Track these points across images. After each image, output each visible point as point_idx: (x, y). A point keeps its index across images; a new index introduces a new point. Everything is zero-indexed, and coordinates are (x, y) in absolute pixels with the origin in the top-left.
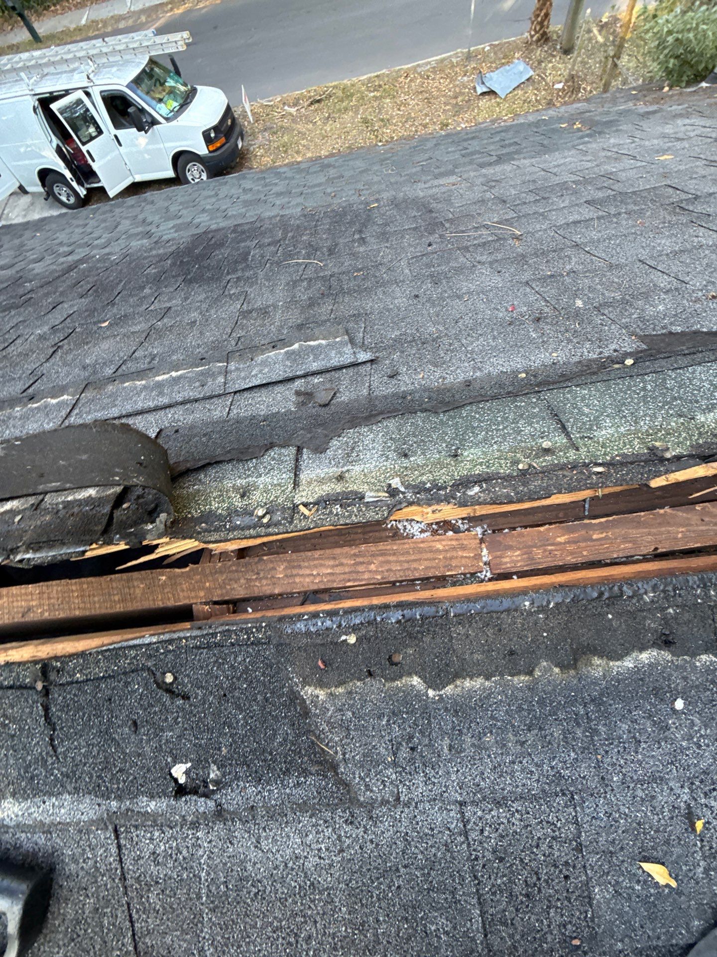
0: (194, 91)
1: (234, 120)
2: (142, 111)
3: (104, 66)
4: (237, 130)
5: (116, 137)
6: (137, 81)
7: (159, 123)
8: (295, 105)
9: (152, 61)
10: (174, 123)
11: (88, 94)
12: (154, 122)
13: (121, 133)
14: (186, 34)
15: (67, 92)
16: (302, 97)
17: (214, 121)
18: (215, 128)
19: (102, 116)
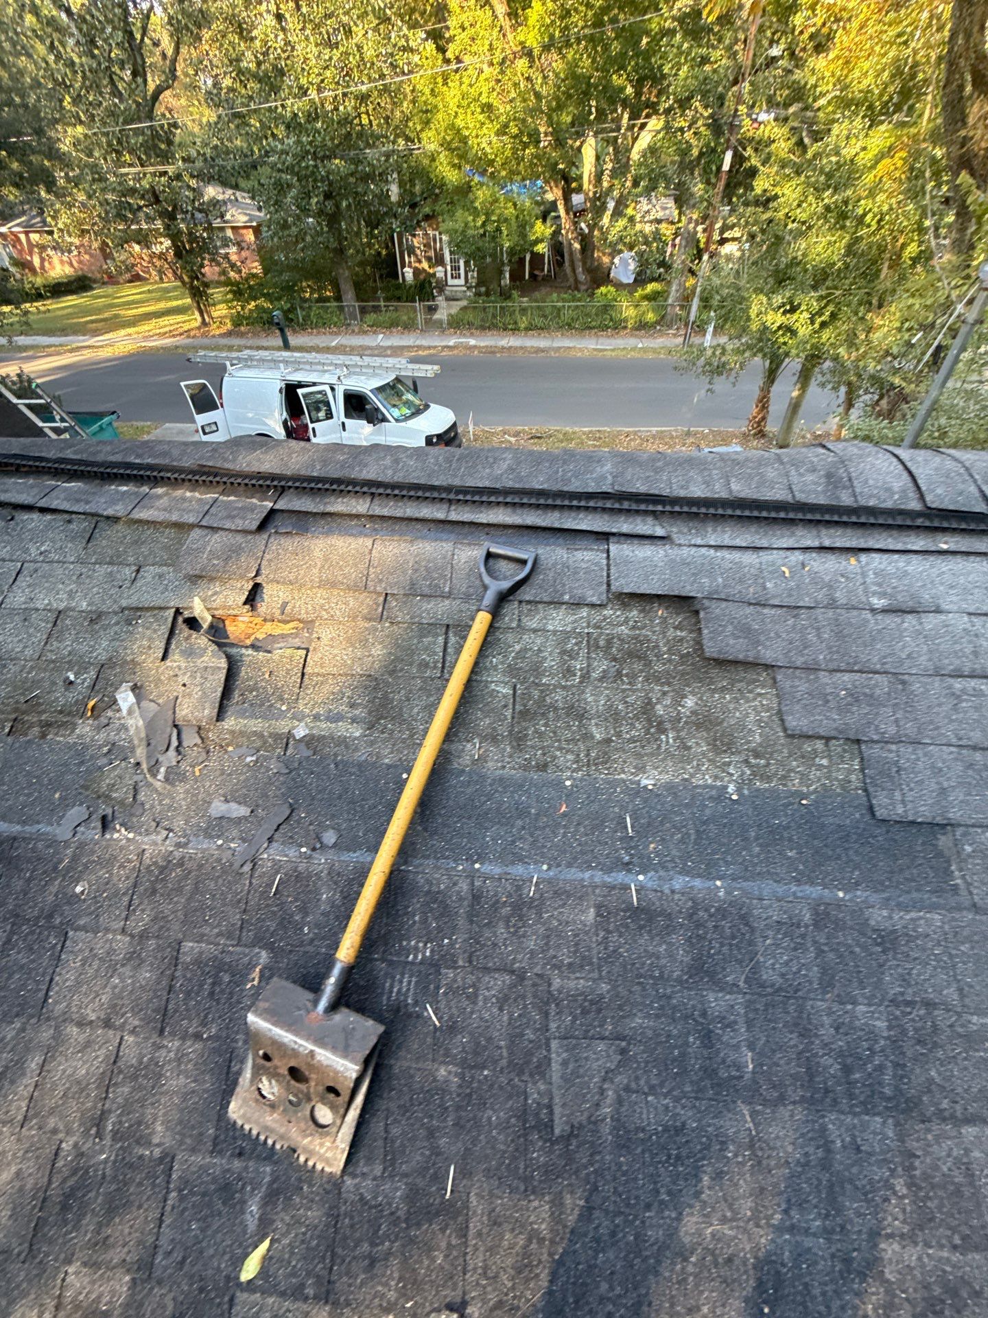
0: (427, 407)
1: (456, 434)
2: (377, 410)
3: (355, 373)
4: (457, 442)
5: (343, 424)
6: (381, 389)
7: (388, 421)
8: (514, 436)
9: (398, 380)
10: (403, 424)
11: (333, 389)
12: (384, 420)
13: (349, 422)
14: (436, 367)
15: (314, 384)
16: (524, 431)
17: (440, 431)
18: (439, 436)
19: (339, 407)
